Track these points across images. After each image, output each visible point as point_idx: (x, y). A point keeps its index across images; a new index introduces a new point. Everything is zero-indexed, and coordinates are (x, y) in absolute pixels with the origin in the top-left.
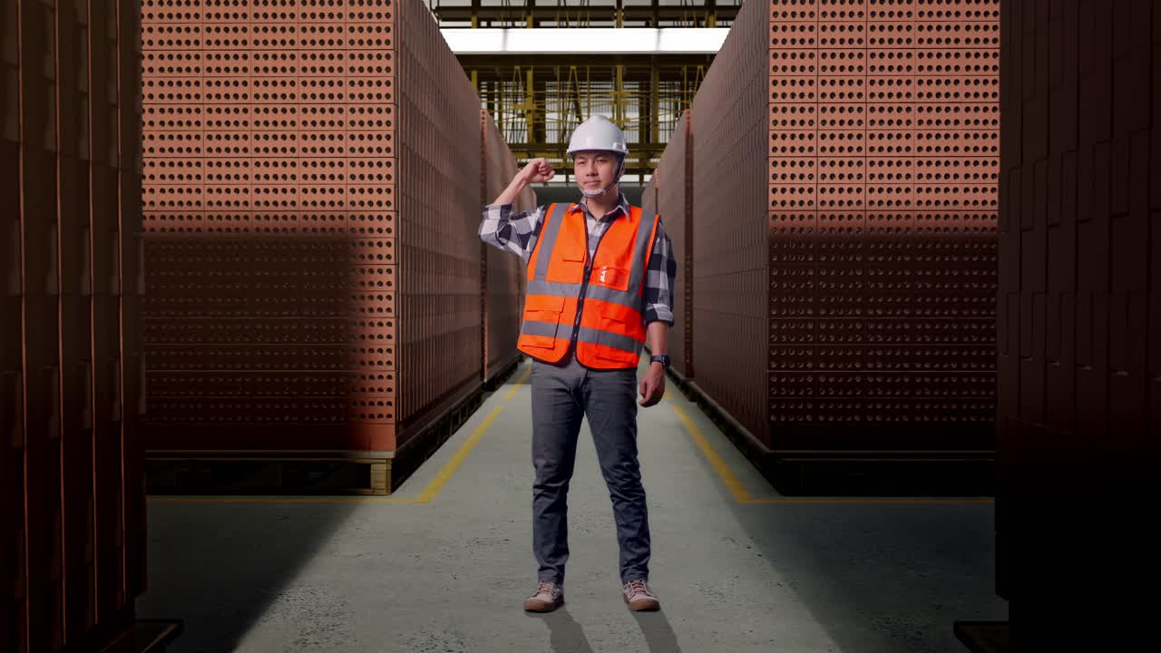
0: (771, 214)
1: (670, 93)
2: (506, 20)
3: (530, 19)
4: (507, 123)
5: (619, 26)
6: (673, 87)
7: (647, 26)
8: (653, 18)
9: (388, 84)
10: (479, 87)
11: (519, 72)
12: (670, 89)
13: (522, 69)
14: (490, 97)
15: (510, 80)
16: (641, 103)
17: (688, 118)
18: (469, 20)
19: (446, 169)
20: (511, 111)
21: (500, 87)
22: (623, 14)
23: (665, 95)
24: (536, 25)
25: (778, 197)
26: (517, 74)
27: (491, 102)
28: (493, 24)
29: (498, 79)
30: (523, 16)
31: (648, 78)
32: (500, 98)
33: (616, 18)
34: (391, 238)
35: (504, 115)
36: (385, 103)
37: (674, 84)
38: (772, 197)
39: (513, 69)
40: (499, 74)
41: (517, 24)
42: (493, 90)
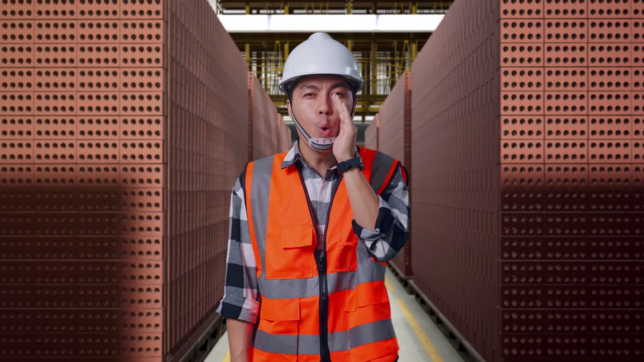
0: (503, 166)
1: (384, 60)
2: (270, 9)
3: (287, 8)
4: (270, 80)
5: (349, 13)
6: (385, 55)
7: (368, 13)
8: (373, 8)
9: (158, 49)
10: (251, 56)
11: (279, 45)
12: (384, 57)
13: (281, 43)
14: (259, 62)
15: (273, 50)
16: (363, 67)
17: (406, 78)
18: (243, 8)
19: (216, 120)
20: (274, 72)
21: (266, 56)
22: (351, 5)
23: (380, 61)
24: (291, 12)
25: (509, 151)
26: (277, 46)
27: (260, 66)
28: (261, 11)
29: (264, 50)
30: (282, 6)
31: (370, 50)
32: (265, 62)
33: (347, 7)
34: (159, 187)
35: (268, 75)
36: (155, 67)
37: (386, 54)
38: (504, 151)
39: (274, 43)
40: (265, 46)
41: (278, 11)
42: (261, 57)
